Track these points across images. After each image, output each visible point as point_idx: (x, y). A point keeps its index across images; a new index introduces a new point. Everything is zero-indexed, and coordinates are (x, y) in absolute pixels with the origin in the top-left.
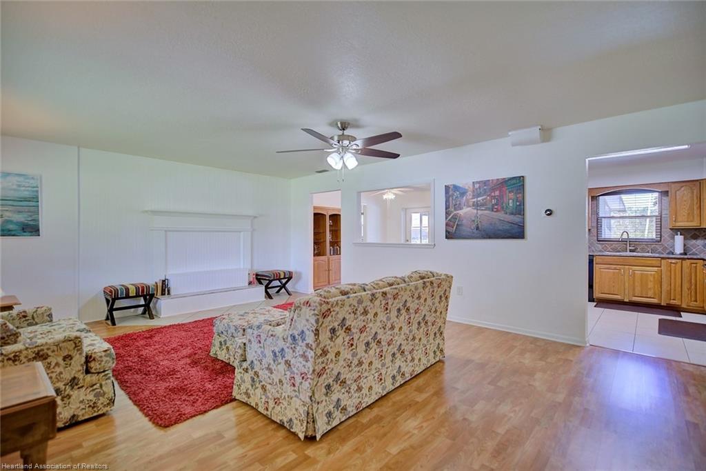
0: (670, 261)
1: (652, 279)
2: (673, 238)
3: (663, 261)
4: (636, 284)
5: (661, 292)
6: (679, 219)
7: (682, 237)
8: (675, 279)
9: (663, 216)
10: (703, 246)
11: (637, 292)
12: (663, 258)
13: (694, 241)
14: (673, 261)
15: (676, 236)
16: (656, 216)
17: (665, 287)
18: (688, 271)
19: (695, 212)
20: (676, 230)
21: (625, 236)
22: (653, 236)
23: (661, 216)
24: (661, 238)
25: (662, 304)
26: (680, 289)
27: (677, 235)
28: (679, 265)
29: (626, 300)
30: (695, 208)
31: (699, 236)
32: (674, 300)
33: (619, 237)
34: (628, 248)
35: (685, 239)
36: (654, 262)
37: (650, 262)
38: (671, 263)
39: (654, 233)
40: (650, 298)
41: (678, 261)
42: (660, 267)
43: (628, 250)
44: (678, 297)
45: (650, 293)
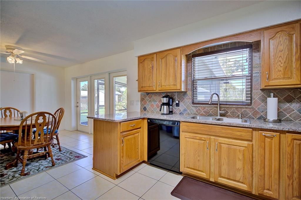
0: (264, 133)
1: (241, 157)
2: (265, 101)
3: (254, 132)
4: (223, 160)
5: (252, 175)
6: (274, 76)
7: (276, 99)
8: (270, 160)
9: (254, 75)
10: (298, 111)
11: (224, 172)
12: (254, 129)
13: (288, 105)
14: (269, 134)
15: (268, 99)
16: (247, 76)
17: (257, 168)
18: (288, 150)
19: (294, 65)
20: (268, 91)
21: (215, 98)
22: (243, 98)
23: (251, 76)
24: (251, 100)
25: (254, 193)
26: (277, 176)
27: (270, 96)
28: (276, 140)
29: (212, 180)
30: (294, 60)
31: (295, 99)
32: (268, 190)
33: (208, 99)
34: (219, 112)
35: (279, 102)
36: (243, 134)
37: (239, 133)
38: (265, 136)
39: (244, 95)
40: (238, 181)
41: (274, 134)
42: (251, 141)
43: (219, 114)
44: (275, 187)
45: (239, 176)
